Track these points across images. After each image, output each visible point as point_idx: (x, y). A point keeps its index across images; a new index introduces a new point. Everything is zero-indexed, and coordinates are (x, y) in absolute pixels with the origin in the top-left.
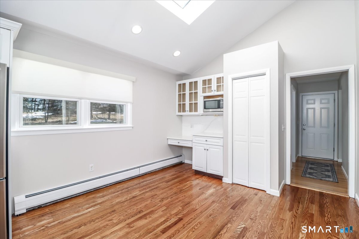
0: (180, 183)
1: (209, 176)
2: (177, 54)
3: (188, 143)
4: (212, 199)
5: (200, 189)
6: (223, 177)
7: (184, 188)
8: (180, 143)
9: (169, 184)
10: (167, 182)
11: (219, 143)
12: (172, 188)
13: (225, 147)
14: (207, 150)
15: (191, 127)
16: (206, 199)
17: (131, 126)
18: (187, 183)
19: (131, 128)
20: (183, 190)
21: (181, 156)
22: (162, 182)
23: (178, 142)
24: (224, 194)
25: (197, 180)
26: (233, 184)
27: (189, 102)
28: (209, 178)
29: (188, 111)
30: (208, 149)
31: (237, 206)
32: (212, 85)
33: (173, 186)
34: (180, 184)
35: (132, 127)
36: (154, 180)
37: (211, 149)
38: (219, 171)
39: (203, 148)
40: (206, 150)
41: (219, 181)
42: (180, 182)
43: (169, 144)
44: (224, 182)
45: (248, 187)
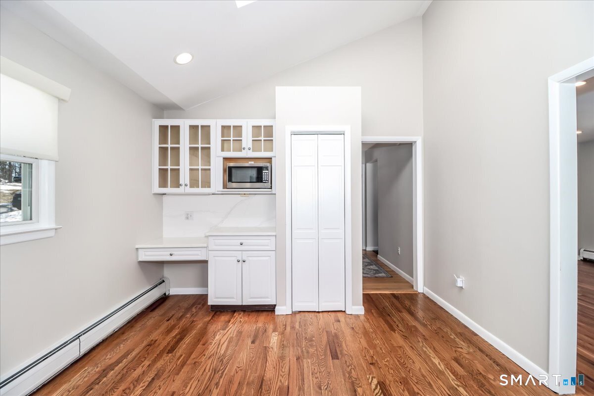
0: (201, 343)
1: (244, 311)
2: (184, 58)
3: (199, 253)
4: (291, 354)
5: (253, 342)
6: (275, 305)
7: (222, 352)
8: (176, 255)
9: (178, 354)
10: (171, 351)
11: (268, 246)
12: (195, 360)
13: (279, 251)
14: (244, 261)
15: (187, 218)
16: (282, 358)
17: (54, 226)
18: (217, 337)
19: (52, 233)
20: (224, 355)
21: (164, 281)
22: (160, 356)
23: (169, 253)
24: (300, 337)
25: (230, 325)
26: (294, 313)
27: (188, 167)
28: (246, 313)
29: (186, 185)
30: (244, 258)
31: (336, 350)
32: (244, 138)
33: (193, 356)
34: (204, 345)
35: (56, 229)
36: (130, 357)
37: (250, 258)
38: (267, 298)
39: (235, 260)
40: (241, 261)
41: (268, 315)
42: (199, 341)
43: (140, 259)
44: (278, 315)
45: (319, 312)
